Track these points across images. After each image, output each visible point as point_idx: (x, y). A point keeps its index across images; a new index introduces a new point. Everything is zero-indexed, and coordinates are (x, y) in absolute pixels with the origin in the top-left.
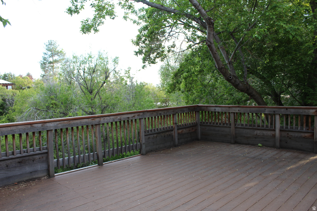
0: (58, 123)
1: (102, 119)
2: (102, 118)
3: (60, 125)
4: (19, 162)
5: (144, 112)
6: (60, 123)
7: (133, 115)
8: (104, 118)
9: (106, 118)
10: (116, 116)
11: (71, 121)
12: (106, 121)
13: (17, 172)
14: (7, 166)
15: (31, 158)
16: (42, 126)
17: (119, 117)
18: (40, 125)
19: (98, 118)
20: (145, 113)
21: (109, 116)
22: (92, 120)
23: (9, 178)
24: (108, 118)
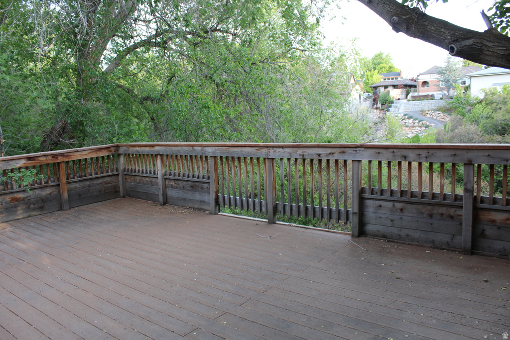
0: (216, 148)
1: (271, 150)
2: (271, 148)
3: (218, 151)
4: (192, 186)
5: (356, 147)
6: (218, 150)
7: (329, 151)
8: (275, 149)
9: (278, 150)
10: (295, 149)
11: (230, 148)
12: (278, 154)
13: (189, 195)
14: (183, 187)
15: (200, 184)
16: (201, 150)
17: (300, 151)
18: (200, 148)
19: (266, 149)
20: (358, 149)
21: (283, 147)
22: (257, 150)
23: (185, 199)
24: (281, 150)
